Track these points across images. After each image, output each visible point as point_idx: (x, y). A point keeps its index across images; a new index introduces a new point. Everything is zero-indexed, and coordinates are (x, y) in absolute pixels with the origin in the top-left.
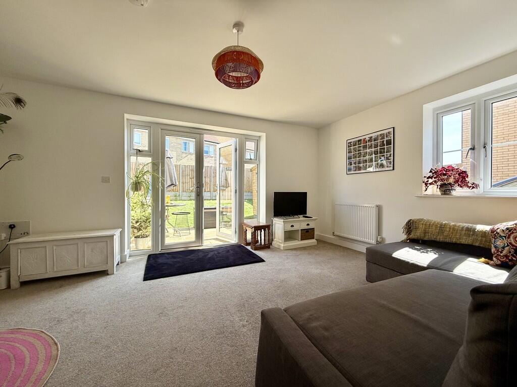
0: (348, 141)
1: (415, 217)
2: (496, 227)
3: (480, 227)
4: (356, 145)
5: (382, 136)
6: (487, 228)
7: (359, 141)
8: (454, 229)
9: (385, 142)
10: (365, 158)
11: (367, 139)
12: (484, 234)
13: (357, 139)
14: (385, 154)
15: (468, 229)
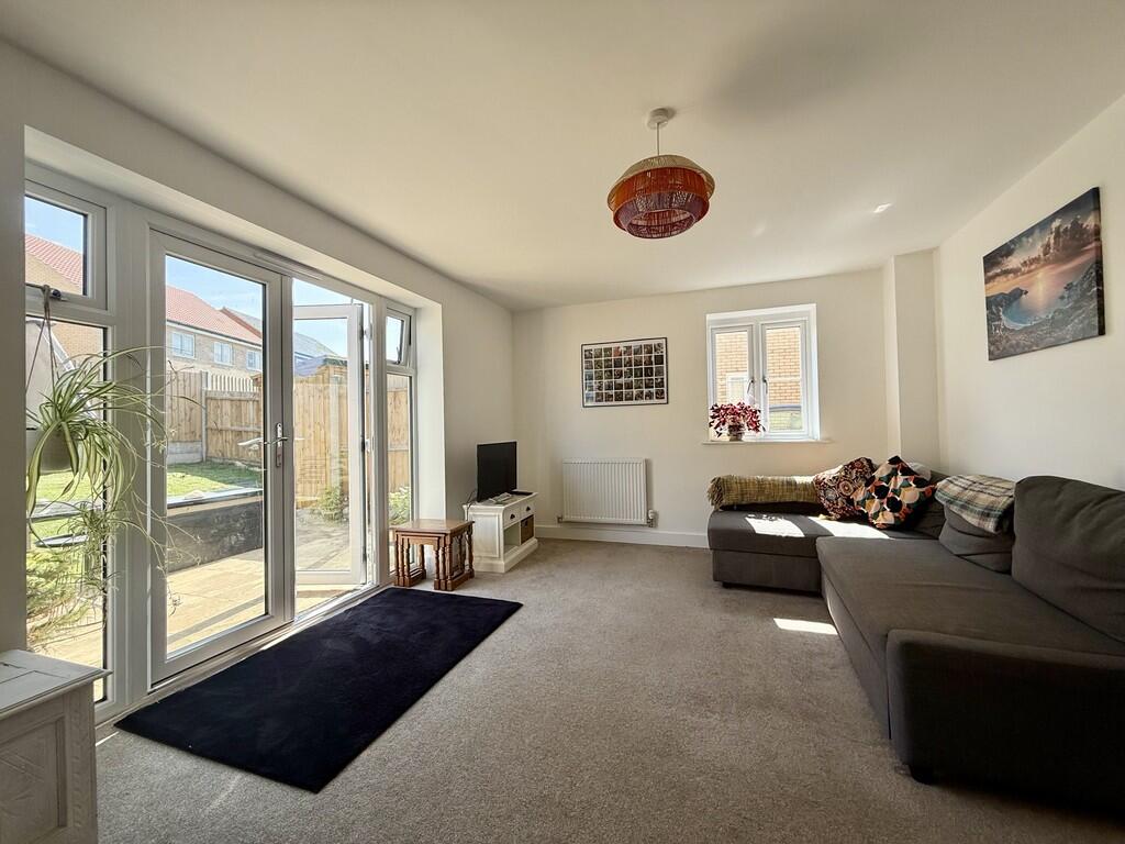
0: (585, 348)
1: (722, 474)
2: (821, 476)
3: (799, 480)
4: (600, 356)
5: (649, 349)
6: (809, 479)
7: (606, 350)
8: (774, 485)
9: (653, 359)
10: (619, 381)
11: (622, 349)
12: (805, 486)
13: (603, 346)
14: (654, 378)
15: (789, 483)
